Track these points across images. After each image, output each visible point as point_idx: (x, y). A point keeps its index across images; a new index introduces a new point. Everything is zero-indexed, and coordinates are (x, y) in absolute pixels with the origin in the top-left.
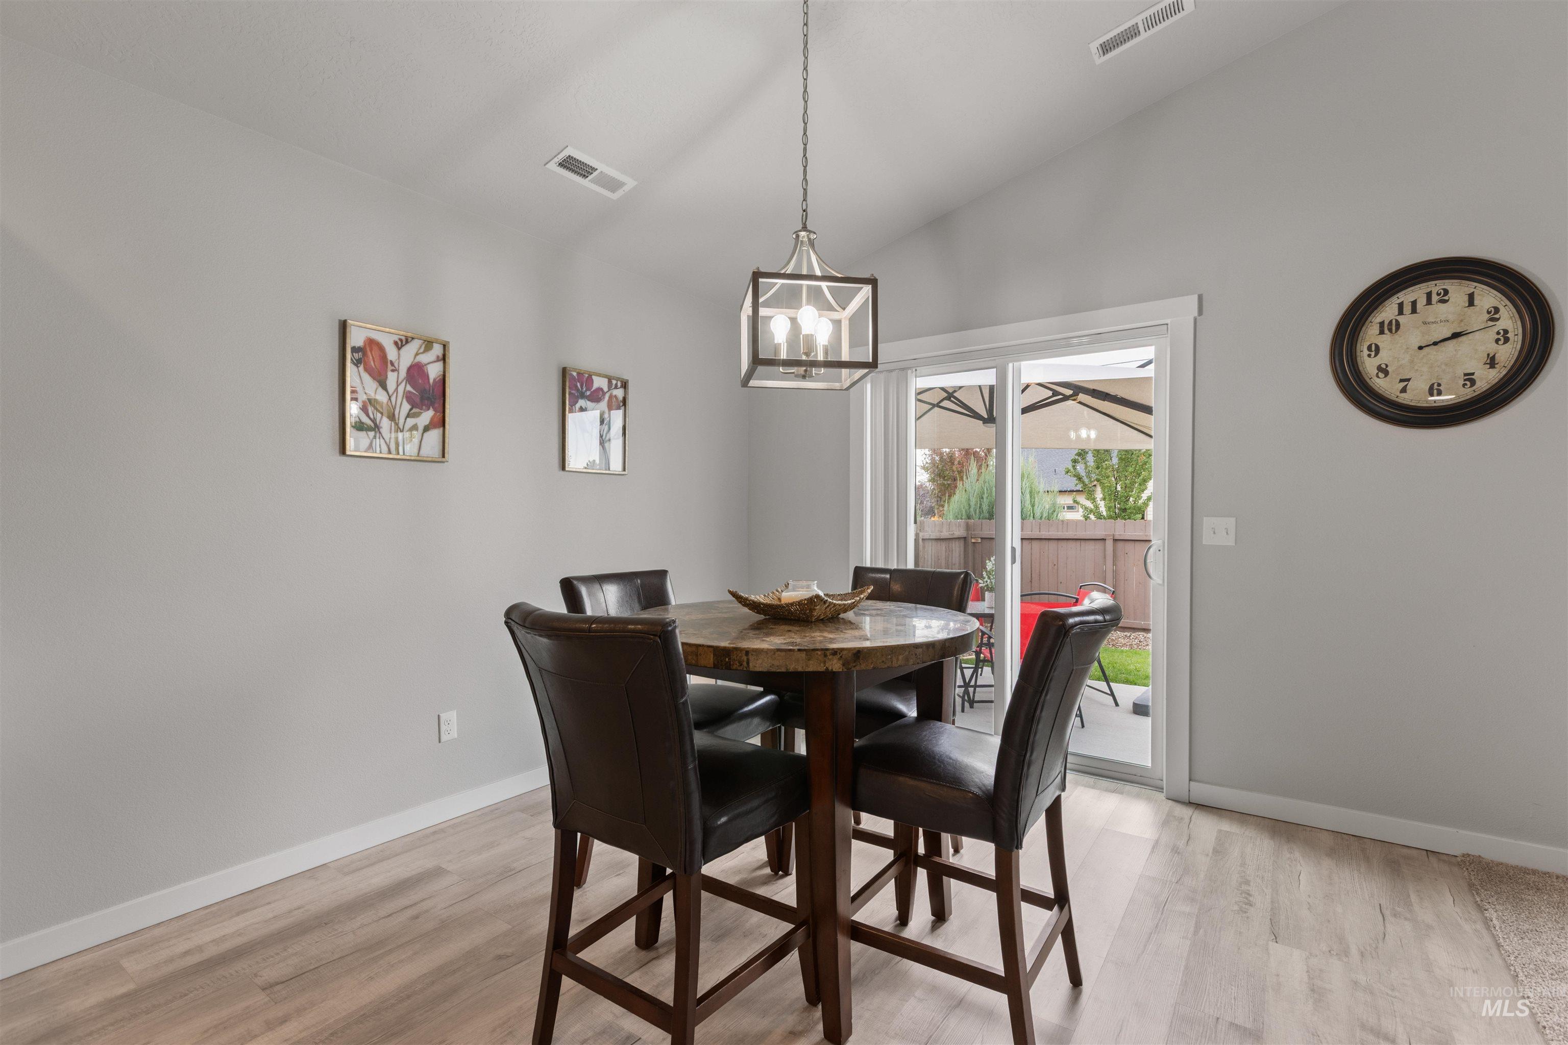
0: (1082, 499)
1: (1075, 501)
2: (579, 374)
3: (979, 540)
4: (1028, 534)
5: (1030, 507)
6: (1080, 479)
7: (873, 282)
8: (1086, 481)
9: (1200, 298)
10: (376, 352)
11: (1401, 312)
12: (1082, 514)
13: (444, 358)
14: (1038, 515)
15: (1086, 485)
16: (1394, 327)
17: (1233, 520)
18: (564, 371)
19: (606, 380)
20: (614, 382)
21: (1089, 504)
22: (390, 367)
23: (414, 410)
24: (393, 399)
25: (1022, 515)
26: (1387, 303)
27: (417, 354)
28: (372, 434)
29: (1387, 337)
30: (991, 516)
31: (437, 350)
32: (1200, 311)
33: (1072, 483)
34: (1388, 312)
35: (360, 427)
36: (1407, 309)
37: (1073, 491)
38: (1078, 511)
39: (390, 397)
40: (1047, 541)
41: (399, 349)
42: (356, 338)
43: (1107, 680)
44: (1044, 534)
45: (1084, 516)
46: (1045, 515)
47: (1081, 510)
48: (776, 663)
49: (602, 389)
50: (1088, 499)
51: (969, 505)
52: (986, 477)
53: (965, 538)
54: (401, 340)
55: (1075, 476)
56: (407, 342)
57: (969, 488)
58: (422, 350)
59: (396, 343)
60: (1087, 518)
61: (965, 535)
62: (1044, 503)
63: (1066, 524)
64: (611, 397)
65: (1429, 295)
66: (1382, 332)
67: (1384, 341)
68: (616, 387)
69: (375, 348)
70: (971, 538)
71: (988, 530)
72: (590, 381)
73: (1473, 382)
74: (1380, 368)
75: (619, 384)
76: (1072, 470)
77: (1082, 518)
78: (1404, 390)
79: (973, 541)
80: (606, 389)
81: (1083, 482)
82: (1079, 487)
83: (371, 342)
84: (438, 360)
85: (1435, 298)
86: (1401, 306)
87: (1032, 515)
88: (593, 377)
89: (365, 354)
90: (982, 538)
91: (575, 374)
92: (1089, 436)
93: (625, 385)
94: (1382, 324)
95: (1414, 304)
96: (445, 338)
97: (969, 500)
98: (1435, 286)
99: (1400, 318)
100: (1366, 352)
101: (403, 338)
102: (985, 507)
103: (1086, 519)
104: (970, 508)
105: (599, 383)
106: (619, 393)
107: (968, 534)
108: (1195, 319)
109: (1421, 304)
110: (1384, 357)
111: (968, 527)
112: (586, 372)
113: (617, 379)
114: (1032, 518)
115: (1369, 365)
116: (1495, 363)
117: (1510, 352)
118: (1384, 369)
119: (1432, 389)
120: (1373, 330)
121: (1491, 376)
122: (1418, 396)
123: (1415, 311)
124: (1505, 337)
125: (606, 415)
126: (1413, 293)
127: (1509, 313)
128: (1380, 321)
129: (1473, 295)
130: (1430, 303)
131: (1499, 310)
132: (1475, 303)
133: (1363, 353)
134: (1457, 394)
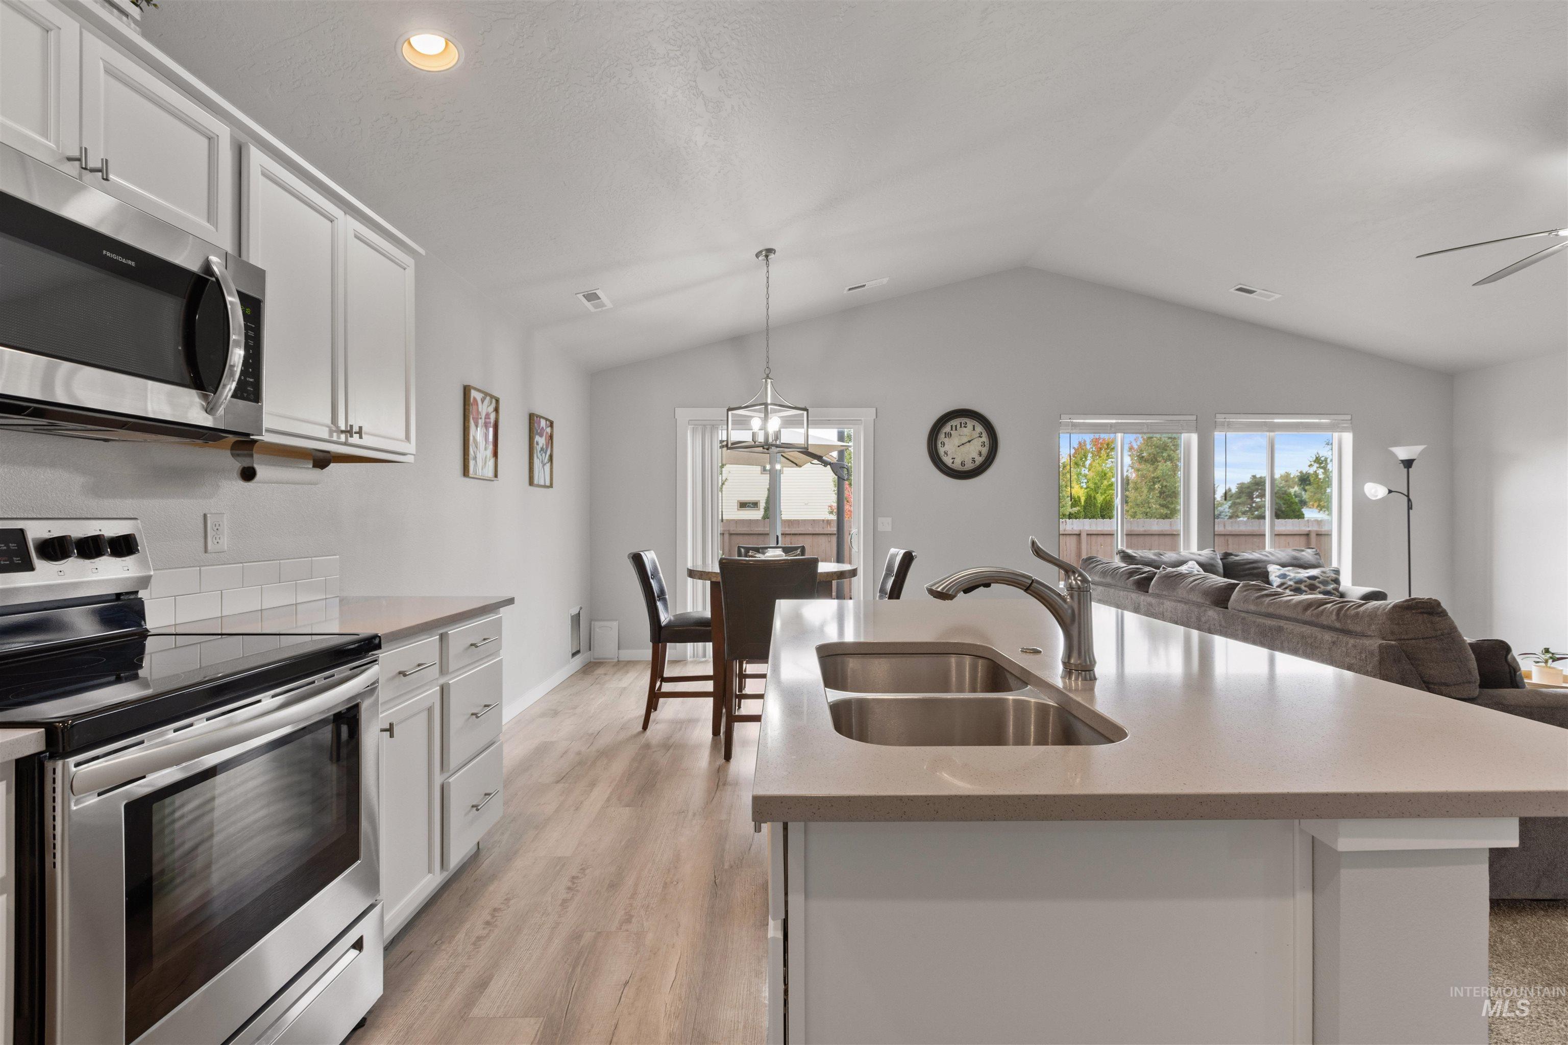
9: (877, 412)
11: (952, 430)
16: (948, 435)
17: (891, 519)
18: (531, 416)
20: (548, 422)
22: (480, 416)
23: (487, 445)
24: (480, 437)
26: (947, 424)
27: (488, 407)
28: (474, 462)
32: (876, 417)
34: (947, 429)
35: (472, 458)
36: (954, 428)
41: (483, 404)
42: (472, 396)
49: (543, 428)
56: (485, 399)
58: (489, 404)
59: (482, 400)
64: (546, 432)
65: (961, 423)
66: (945, 437)
67: (946, 440)
68: (548, 426)
69: (476, 404)
72: (539, 423)
73: (975, 461)
78: (953, 463)
83: (475, 399)
84: (494, 410)
85: (963, 425)
86: (952, 426)
88: (541, 420)
89: (473, 408)
91: (535, 418)
93: (552, 425)
94: (945, 433)
95: (956, 426)
96: (497, 395)
98: (963, 420)
99: (951, 431)
101: (484, 396)
105: (543, 423)
106: (549, 430)
108: (875, 420)
109: (959, 426)
110: (947, 448)
112: (538, 416)
113: (549, 420)
115: (941, 451)
116: (980, 454)
117: (985, 451)
118: (946, 453)
119: (962, 463)
120: (942, 436)
121: (979, 460)
122: (957, 466)
123: (956, 430)
124: (983, 445)
125: (545, 447)
126: (955, 422)
127: (984, 435)
128: (944, 431)
129: (974, 426)
130: (961, 427)
131: (982, 433)
132: (974, 430)
133: (939, 445)
134: (969, 466)
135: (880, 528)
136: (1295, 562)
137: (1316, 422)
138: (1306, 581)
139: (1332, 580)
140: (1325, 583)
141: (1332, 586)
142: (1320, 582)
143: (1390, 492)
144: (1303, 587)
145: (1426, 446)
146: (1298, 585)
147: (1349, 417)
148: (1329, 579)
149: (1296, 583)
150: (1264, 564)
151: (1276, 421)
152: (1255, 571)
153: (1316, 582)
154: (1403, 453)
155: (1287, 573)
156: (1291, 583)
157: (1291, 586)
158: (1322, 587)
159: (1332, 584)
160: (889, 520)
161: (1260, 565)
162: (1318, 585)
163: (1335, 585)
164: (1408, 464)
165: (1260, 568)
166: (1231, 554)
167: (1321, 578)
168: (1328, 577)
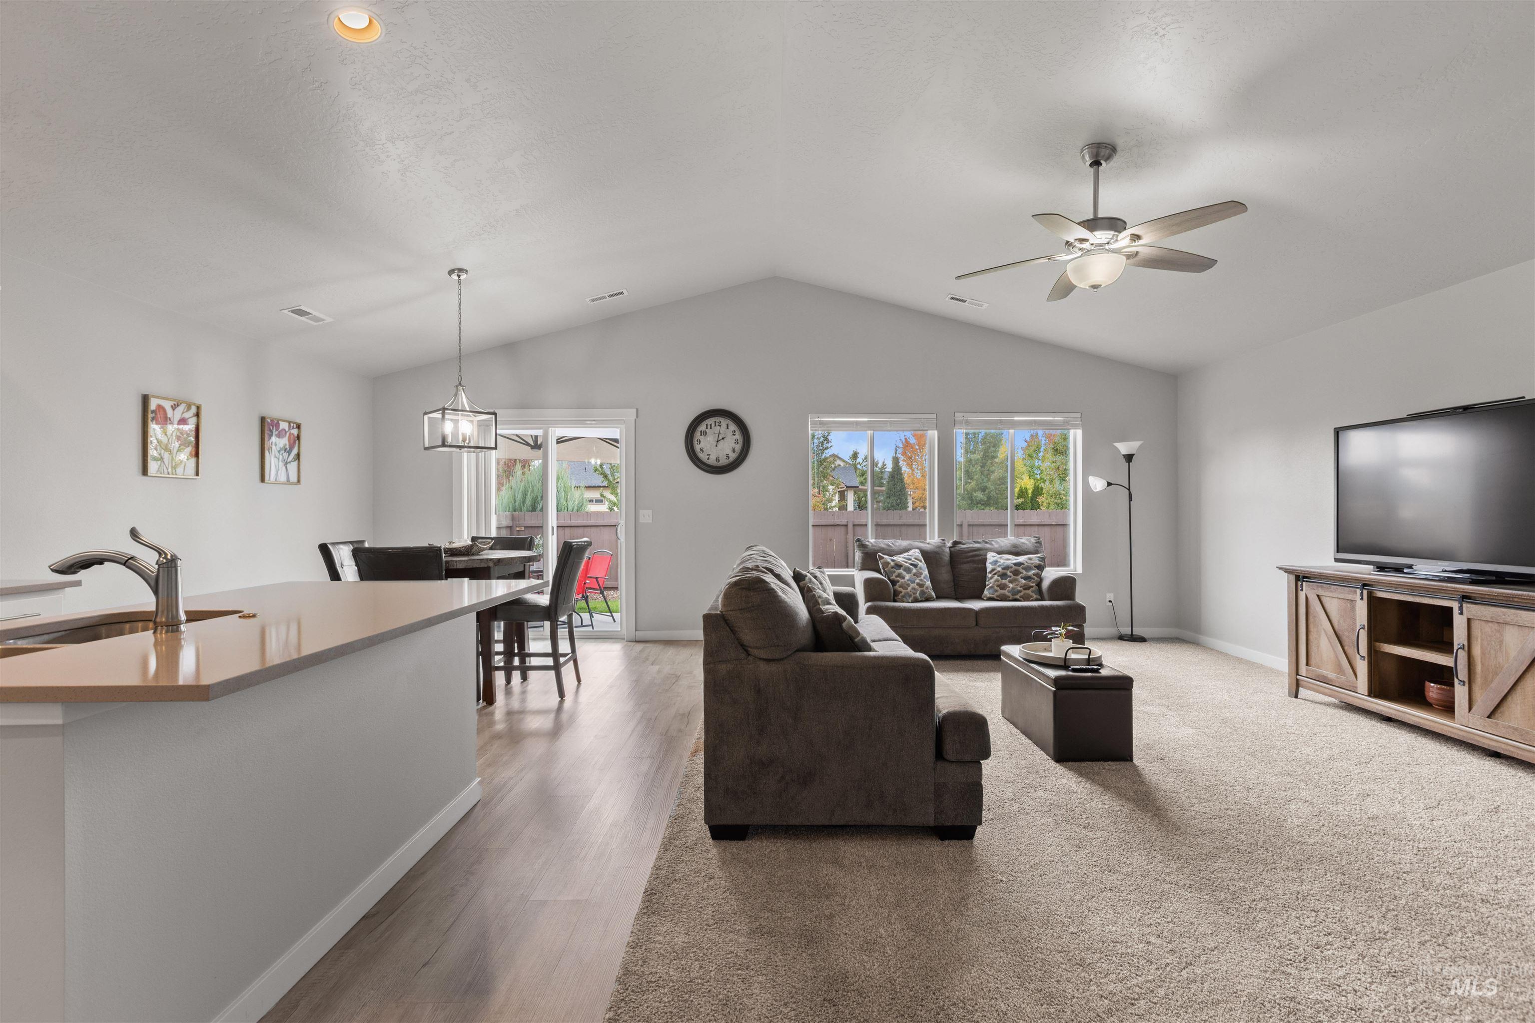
0: (608, 494)
1: (602, 495)
2: (271, 420)
3: (523, 529)
4: (562, 523)
5: (565, 502)
6: (606, 476)
7: (495, 414)
8: (611, 478)
9: (637, 410)
10: (162, 412)
11: (707, 428)
12: (607, 507)
13: (198, 415)
14: (570, 508)
15: (611, 482)
16: (704, 433)
17: (651, 511)
18: (263, 420)
19: (287, 424)
20: (292, 425)
21: (613, 498)
22: (169, 422)
23: (182, 447)
24: (170, 440)
25: (557, 508)
26: (703, 423)
27: (183, 413)
28: (159, 462)
29: (702, 437)
30: (534, 509)
31: (194, 410)
32: (637, 417)
33: (599, 480)
34: (702, 427)
35: (155, 459)
36: (709, 427)
37: (601, 487)
38: (604, 504)
39: (169, 439)
40: (576, 528)
41: (174, 410)
42: (153, 404)
43: (611, 612)
44: (574, 522)
45: (610, 508)
46: (576, 508)
47: (607, 503)
48: (468, 565)
49: (285, 430)
50: (612, 494)
51: (514, 499)
52: (529, 477)
53: (511, 527)
54: (175, 405)
55: (602, 474)
56: (178, 406)
57: (514, 486)
58: (185, 410)
59: (172, 406)
60: (611, 509)
61: (511, 525)
62: (576, 496)
63: (589, 515)
64: (290, 434)
65: (715, 422)
66: (701, 435)
67: (702, 438)
68: (293, 428)
69: (161, 410)
70: (516, 527)
71: (531, 520)
72: (278, 425)
73: (729, 458)
74: (701, 450)
75: (295, 426)
76: (599, 469)
77: (607, 510)
78: (708, 459)
79: (518, 529)
80: (287, 430)
81: (608, 480)
82: (605, 484)
83: (159, 407)
84: (194, 416)
85: (717, 424)
86: (707, 425)
87: (566, 508)
88: (280, 422)
89: (156, 414)
90: (525, 527)
91: (269, 420)
92: (596, 463)
93: (299, 427)
94: (701, 431)
95: (711, 425)
96: (198, 402)
97: (515, 496)
98: (718, 419)
99: (707, 430)
100: (696, 442)
101: (176, 403)
102: (528, 502)
103: (611, 511)
104: (515, 502)
105: (284, 425)
106: (295, 432)
107: (513, 523)
108: (635, 420)
109: (713, 425)
110: (702, 445)
111: (513, 518)
112: (276, 419)
113: (294, 423)
114: (566, 510)
115: (697, 448)
116: (734, 451)
117: (738, 448)
118: (702, 450)
119: (717, 459)
120: (697, 434)
121: (733, 456)
122: (712, 461)
123: (711, 428)
124: (737, 442)
125: (287, 447)
126: (710, 421)
127: (738, 433)
128: (700, 430)
129: (728, 425)
130: (715, 425)
131: (735, 432)
132: (728, 428)
133: (695, 442)
134: (724, 462)
135: (642, 520)
136: (1014, 550)
137: (1050, 420)
138: (1011, 567)
139: (1035, 567)
140: (1028, 569)
141: (1033, 572)
142: (1023, 568)
143: (1109, 484)
144: (1009, 573)
145: (1142, 442)
146: (1005, 571)
147: (1079, 415)
148: (1033, 566)
149: (1003, 569)
150: (985, 551)
151: (1016, 419)
152: (977, 558)
153: (1020, 568)
154: (1124, 448)
155: (999, 560)
156: (999, 569)
157: (999, 572)
158: (1025, 572)
159: (1034, 570)
160: (650, 512)
161: (982, 552)
162: (1021, 570)
163: (1037, 571)
164: (1129, 458)
165: (981, 555)
166: (960, 543)
167: (1026, 564)
168: (1032, 564)
